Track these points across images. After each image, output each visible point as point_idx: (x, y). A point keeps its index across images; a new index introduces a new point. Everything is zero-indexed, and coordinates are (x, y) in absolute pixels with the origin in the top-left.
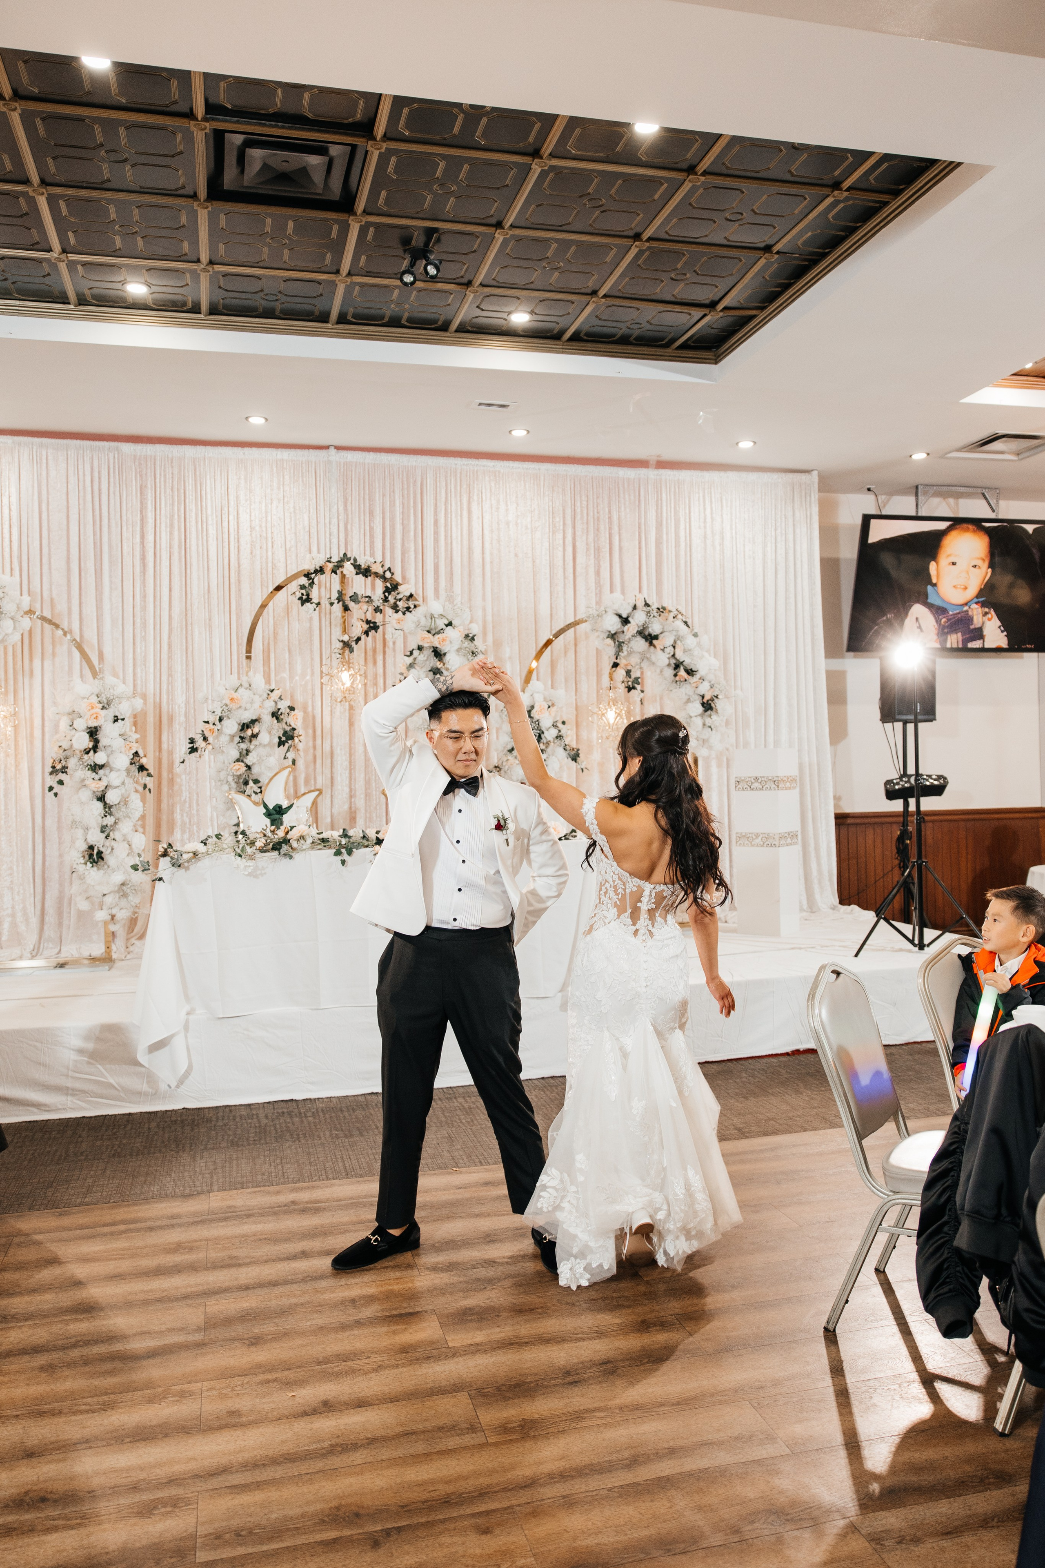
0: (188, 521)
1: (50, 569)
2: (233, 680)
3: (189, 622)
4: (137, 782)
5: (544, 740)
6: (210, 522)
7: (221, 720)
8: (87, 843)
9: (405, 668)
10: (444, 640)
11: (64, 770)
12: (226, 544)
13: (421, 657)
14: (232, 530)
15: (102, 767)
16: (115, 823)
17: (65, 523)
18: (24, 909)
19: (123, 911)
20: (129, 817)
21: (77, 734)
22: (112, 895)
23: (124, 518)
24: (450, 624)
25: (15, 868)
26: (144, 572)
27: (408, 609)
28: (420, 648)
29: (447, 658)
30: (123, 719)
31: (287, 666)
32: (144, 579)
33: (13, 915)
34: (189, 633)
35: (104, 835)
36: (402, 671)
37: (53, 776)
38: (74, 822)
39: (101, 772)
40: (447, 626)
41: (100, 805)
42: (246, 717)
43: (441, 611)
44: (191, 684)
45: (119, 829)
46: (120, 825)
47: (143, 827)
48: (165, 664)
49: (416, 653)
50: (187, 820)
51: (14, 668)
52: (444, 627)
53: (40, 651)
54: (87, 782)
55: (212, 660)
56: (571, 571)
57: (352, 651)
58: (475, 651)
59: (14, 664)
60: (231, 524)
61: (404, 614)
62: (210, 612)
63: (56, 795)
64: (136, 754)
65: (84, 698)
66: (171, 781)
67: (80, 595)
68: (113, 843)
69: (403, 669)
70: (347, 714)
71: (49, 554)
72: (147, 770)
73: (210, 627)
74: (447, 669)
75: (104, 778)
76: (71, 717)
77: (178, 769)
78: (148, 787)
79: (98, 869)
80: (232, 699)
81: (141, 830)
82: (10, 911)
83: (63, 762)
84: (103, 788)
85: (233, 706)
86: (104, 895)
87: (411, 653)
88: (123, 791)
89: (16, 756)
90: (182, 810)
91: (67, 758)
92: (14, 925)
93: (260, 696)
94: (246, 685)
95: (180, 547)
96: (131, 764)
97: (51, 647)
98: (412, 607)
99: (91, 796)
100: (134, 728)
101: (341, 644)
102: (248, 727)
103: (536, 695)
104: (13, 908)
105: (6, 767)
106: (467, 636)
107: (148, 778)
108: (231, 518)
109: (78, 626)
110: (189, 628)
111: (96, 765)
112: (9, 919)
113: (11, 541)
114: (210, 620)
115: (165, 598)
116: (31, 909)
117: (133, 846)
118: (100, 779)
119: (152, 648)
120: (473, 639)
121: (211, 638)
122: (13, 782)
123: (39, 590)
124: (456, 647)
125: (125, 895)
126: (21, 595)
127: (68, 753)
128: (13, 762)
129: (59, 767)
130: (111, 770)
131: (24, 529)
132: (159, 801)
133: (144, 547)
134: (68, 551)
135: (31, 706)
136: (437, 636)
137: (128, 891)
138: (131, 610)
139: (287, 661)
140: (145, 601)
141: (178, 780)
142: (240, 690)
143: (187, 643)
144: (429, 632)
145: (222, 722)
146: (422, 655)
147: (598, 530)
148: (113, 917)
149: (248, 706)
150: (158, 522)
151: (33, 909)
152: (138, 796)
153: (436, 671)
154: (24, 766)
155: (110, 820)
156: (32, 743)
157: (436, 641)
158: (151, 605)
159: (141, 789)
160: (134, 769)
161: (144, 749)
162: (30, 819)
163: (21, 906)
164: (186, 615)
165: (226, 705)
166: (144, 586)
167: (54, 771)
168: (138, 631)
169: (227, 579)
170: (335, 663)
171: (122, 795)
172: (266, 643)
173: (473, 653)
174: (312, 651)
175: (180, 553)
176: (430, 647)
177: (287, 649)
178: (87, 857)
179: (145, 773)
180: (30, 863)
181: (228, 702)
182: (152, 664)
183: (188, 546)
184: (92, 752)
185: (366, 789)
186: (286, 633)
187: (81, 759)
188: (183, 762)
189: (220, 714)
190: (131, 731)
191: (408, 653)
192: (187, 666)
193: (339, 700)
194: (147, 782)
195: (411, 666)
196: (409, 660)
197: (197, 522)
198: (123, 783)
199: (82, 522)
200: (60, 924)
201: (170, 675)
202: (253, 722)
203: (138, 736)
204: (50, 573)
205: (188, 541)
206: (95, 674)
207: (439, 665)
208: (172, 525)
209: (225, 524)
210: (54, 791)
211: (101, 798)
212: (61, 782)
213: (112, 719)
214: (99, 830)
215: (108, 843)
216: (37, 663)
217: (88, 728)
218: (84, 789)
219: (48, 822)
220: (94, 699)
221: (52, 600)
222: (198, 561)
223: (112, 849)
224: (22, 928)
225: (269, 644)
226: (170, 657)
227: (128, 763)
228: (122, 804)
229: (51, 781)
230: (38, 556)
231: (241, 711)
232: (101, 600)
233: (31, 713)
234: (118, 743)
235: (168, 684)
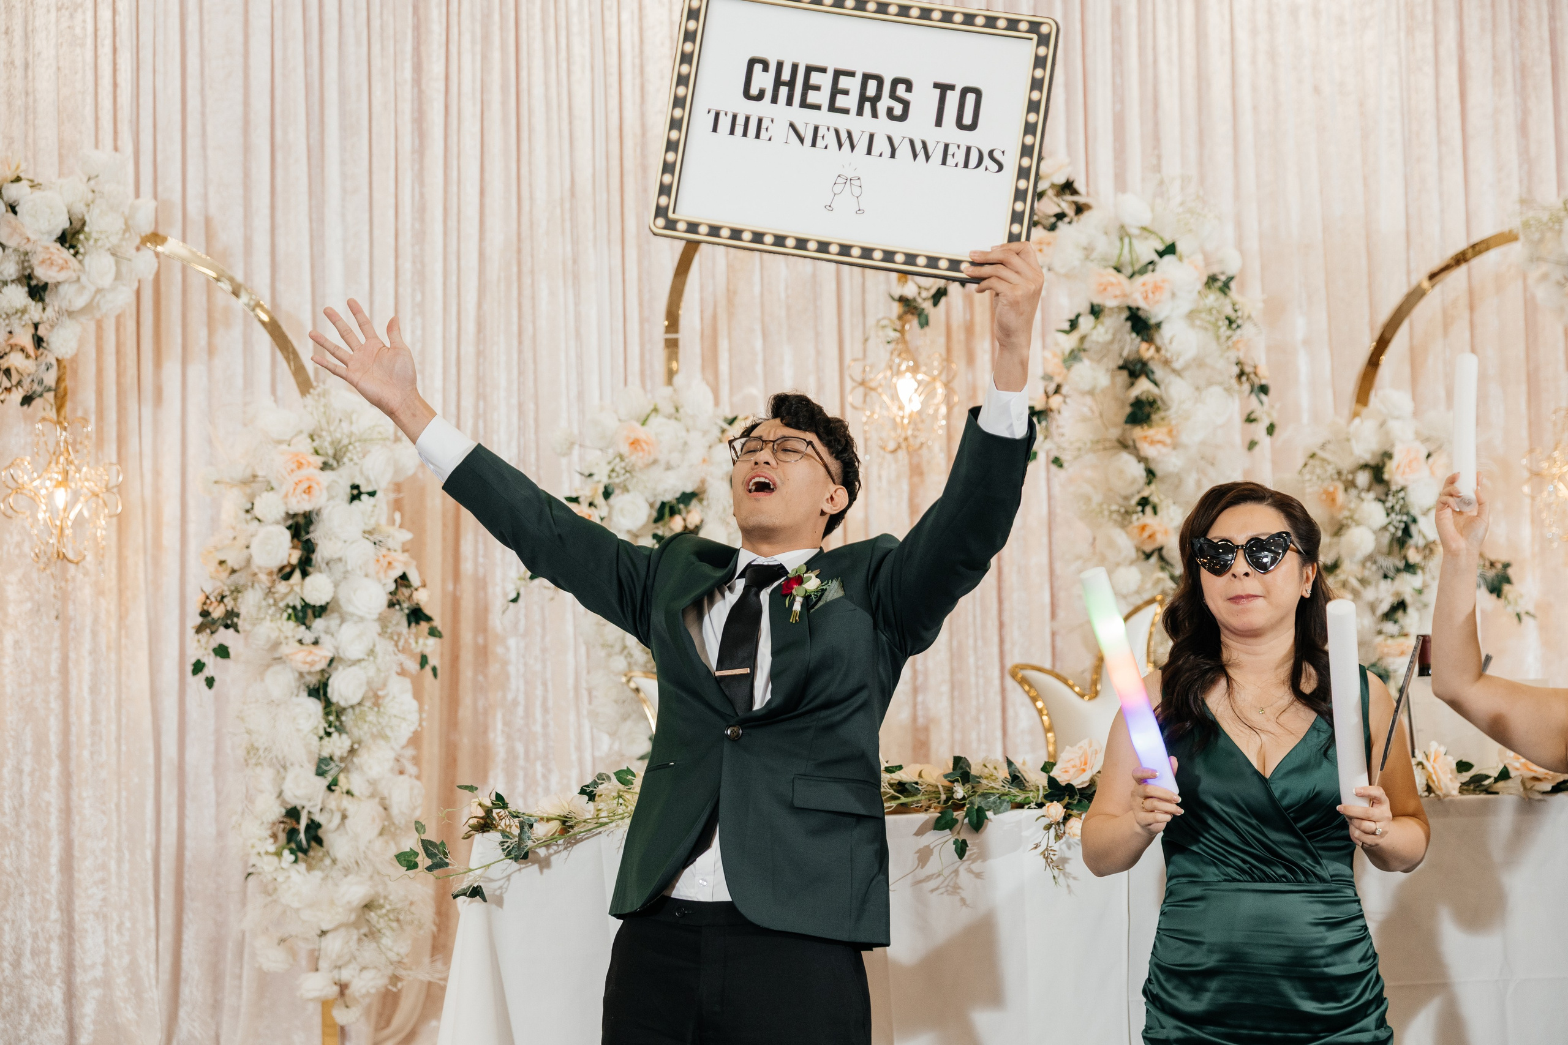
0: (523, 26)
1: (204, 147)
2: (637, 399)
3: (526, 268)
4: (403, 651)
5: (1417, 540)
6: (575, 29)
7: (607, 494)
8: (284, 802)
9: (1058, 361)
10: (1157, 288)
11: (230, 620)
12: (614, 79)
13: (1100, 333)
14: (627, 47)
15: (320, 611)
16: (352, 751)
17: (239, 38)
18: (133, 968)
19: (368, 975)
20: (385, 737)
21: (263, 531)
22: (342, 932)
23: (376, 24)
24: (1170, 249)
25: (113, 865)
26: (420, 151)
27: (1061, 216)
28: (1096, 311)
29: (1165, 335)
30: (372, 494)
31: (759, 368)
32: (422, 168)
33: (106, 983)
34: (527, 292)
35: (324, 782)
36: (1050, 369)
37: (204, 636)
38: (252, 749)
39: (319, 624)
40: (1161, 254)
41: (315, 706)
42: (670, 487)
43: (1146, 219)
44: (531, 415)
45: (360, 768)
46: (360, 759)
47: (416, 760)
48: (468, 370)
49: (1086, 323)
50: (520, 748)
51: (119, 384)
52: (1155, 257)
53: (179, 340)
54: (284, 650)
55: (580, 357)
56: (1457, 123)
57: (924, 323)
58: (1233, 316)
59: (119, 375)
60: (626, 30)
61: (1052, 228)
62: (575, 242)
63: (210, 682)
64: (403, 580)
65: (280, 442)
66: (483, 654)
67: (273, 208)
68: (346, 802)
69: (1054, 365)
70: (905, 487)
71: (203, 114)
72: (429, 619)
73: (576, 277)
74: (1166, 363)
75: (325, 640)
76: (248, 491)
77: (498, 621)
78: (433, 661)
79: (310, 868)
80: (635, 443)
81: (411, 769)
82: (98, 972)
83: (229, 603)
84: (323, 665)
85: (636, 459)
86: (323, 933)
87: (1074, 324)
88: (372, 672)
89: (120, 592)
90: (507, 724)
91: (237, 591)
92: (107, 1006)
93: (705, 433)
94: (667, 408)
95: (504, 89)
96: (391, 605)
97: (203, 333)
98: (1070, 211)
99: (294, 684)
100: (397, 516)
101: (896, 308)
102: (673, 511)
103: (1395, 426)
104: (106, 964)
105: (96, 620)
106: (1212, 279)
107: (432, 641)
108: (625, 16)
109: (267, 280)
110: (527, 281)
111: (306, 606)
112: (96, 993)
113: (115, 85)
114: (575, 261)
115: (471, 211)
116: (147, 967)
117: (395, 811)
118: (316, 643)
119: (439, 329)
120: (1225, 288)
121: (577, 304)
122: (113, 656)
123: (177, 197)
124: (1185, 304)
125: (372, 934)
126: (137, 195)
127: (240, 578)
128: (113, 608)
129: (217, 612)
130: (343, 620)
131: (146, 54)
132: (452, 700)
133: (420, 92)
134: (246, 104)
135: (157, 473)
136: (1139, 280)
137: (382, 924)
138: (391, 241)
139: (760, 358)
140: (422, 221)
141: (500, 650)
142: (655, 421)
143: (520, 317)
144: (1118, 270)
145: (613, 499)
146: (1101, 329)
147: (1521, 21)
148: (343, 987)
149: (675, 458)
150: (454, 30)
151: (152, 966)
152: (407, 684)
153: (1135, 369)
154: (139, 617)
155: (338, 745)
156: (156, 562)
157: (1137, 293)
158: (438, 228)
159: (413, 666)
160: (399, 618)
161: (419, 568)
162: (150, 745)
163: (126, 960)
164: (519, 251)
165: (622, 458)
166: (422, 184)
167: (207, 623)
168: (406, 291)
169: (615, 163)
170: (880, 352)
171: (369, 683)
172: (709, 313)
173: (1231, 322)
174: (817, 334)
175: (504, 103)
176: (1120, 309)
177: (758, 327)
178: (282, 837)
179: (424, 626)
180: (149, 854)
181: (625, 449)
182: (439, 370)
183: (524, 85)
184: (297, 575)
185: (952, 672)
186: (757, 289)
187: (270, 592)
188: (515, 600)
189: (605, 480)
190: (392, 522)
191: (1066, 326)
192: (521, 373)
193: (892, 446)
194: (427, 651)
195: (1073, 356)
196: (1069, 342)
197: (544, 30)
198: (371, 652)
199: (278, 34)
200: (216, 1006)
201: (480, 396)
202: (687, 498)
203: (406, 536)
204: (205, 157)
205: (524, 74)
206: (305, 385)
207: (1147, 352)
208: (486, 38)
209: (612, 32)
210: (207, 672)
211: (319, 691)
212: (222, 652)
213: (346, 492)
214: (313, 769)
215: (334, 801)
216: (172, 369)
217: (289, 516)
218: (277, 668)
219: (192, 755)
220: (304, 446)
221: (208, 221)
222: (548, 120)
223: (344, 817)
224: (128, 1014)
225: (715, 317)
226: (480, 354)
227: (384, 599)
228: (368, 704)
229: (200, 647)
230: (178, 117)
231: (656, 472)
232: (322, 220)
233: (157, 490)
234: (359, 552)
235: (477, 417)
